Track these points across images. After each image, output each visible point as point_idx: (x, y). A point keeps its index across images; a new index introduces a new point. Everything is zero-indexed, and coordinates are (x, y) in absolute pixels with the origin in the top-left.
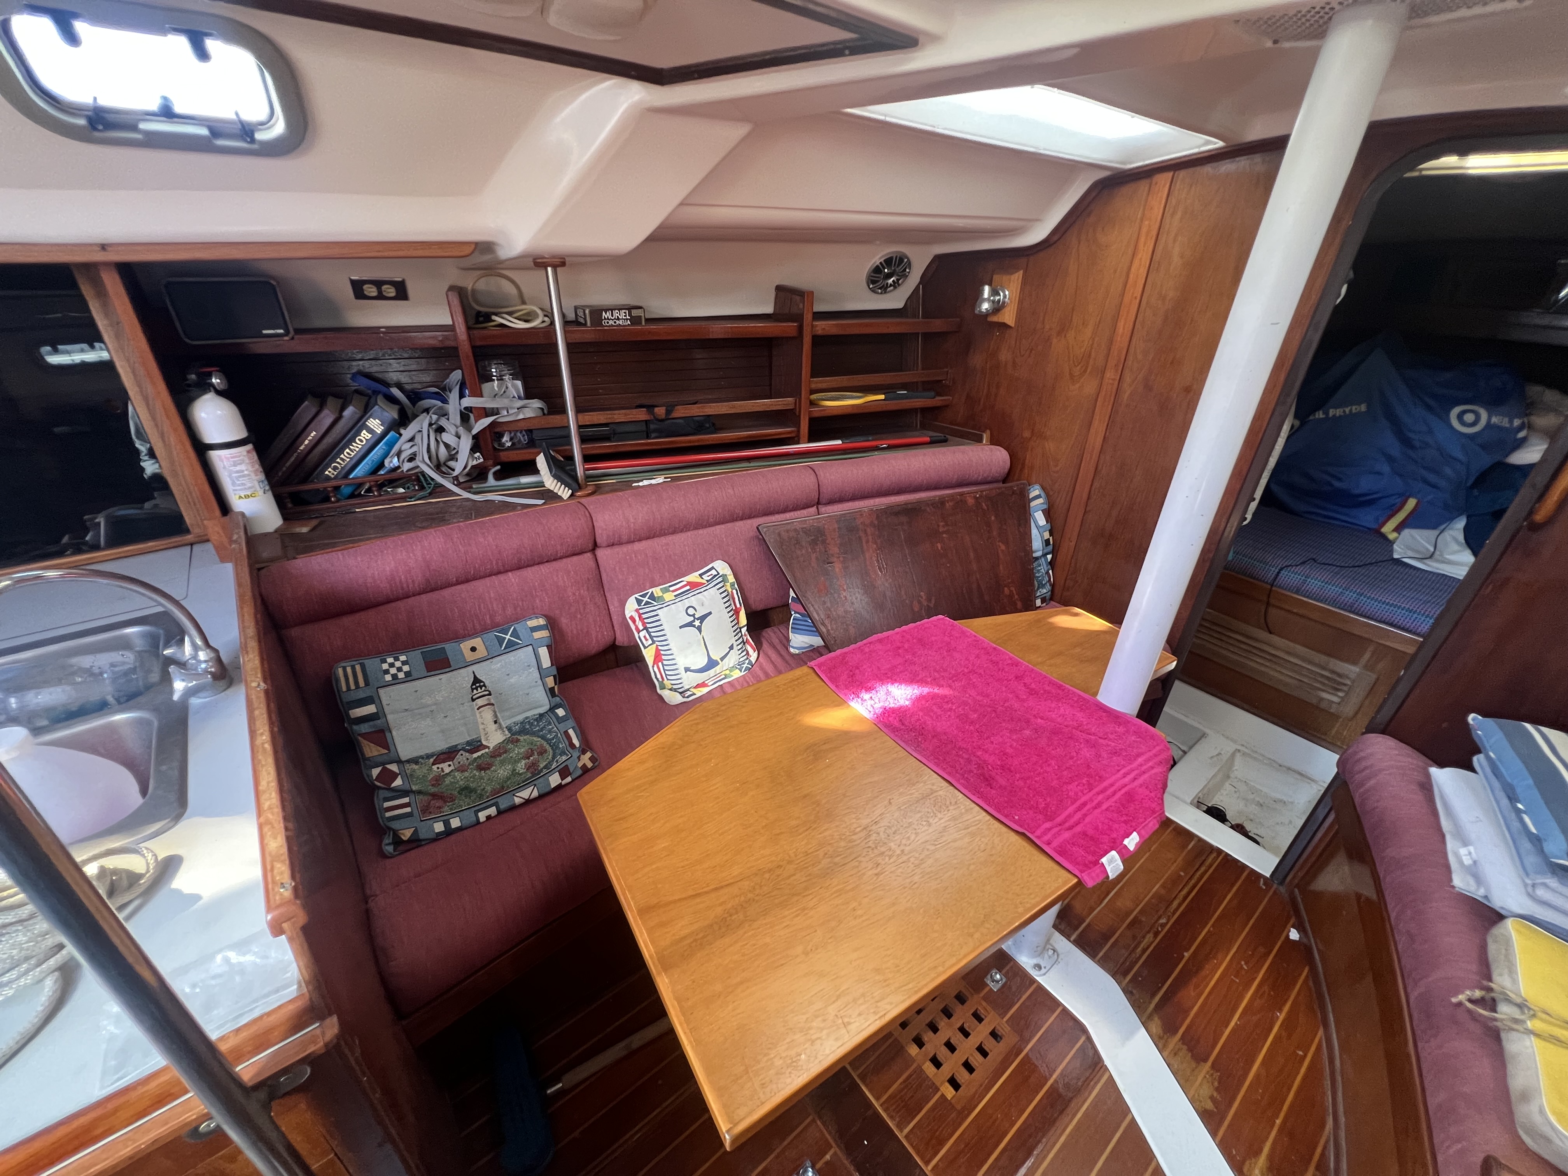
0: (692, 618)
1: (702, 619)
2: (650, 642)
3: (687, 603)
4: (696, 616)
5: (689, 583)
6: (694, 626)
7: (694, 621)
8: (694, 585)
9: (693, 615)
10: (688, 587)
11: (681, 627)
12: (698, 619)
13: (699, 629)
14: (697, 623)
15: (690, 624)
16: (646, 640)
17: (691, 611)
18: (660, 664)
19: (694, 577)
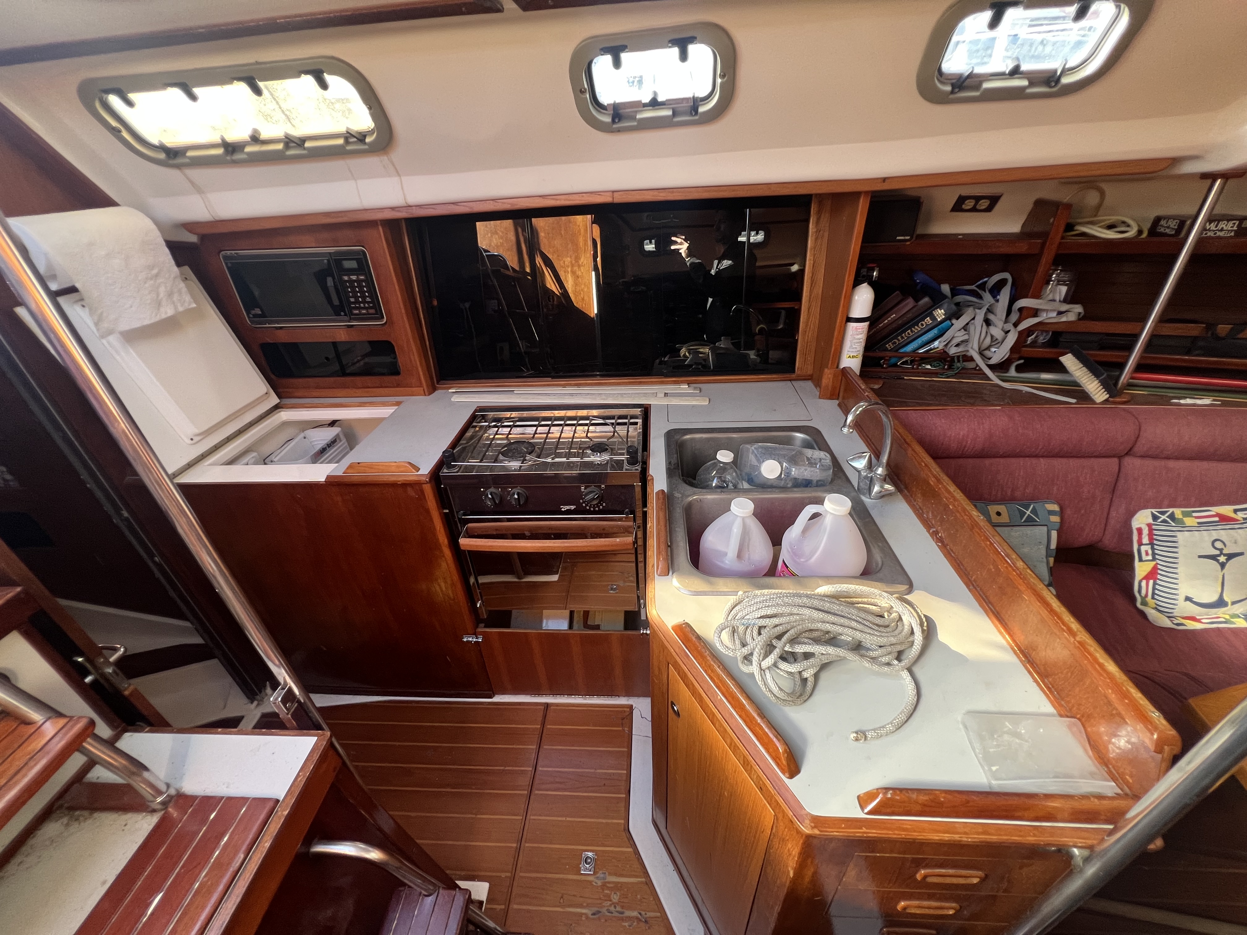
0: (1218, 552)
1: (1230, 556)
2: (1150, 558)
3: (1215, 535)
4: (1224, 552)
5: (1218, 515)
6: (1218, 561)
7: (1219, 556)
8: (1224, 519)
9: (1221, 550)
10: (1217, 519)
11: (1200, 557)
12: (1225, 555)
13: (1223, 565)
14: (1222, 559)
15: (1213, 558)
16: (1147, 554)
17: (1218, 545)
18: (1151, 582)
19: (1227, 510)
